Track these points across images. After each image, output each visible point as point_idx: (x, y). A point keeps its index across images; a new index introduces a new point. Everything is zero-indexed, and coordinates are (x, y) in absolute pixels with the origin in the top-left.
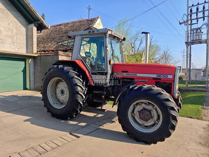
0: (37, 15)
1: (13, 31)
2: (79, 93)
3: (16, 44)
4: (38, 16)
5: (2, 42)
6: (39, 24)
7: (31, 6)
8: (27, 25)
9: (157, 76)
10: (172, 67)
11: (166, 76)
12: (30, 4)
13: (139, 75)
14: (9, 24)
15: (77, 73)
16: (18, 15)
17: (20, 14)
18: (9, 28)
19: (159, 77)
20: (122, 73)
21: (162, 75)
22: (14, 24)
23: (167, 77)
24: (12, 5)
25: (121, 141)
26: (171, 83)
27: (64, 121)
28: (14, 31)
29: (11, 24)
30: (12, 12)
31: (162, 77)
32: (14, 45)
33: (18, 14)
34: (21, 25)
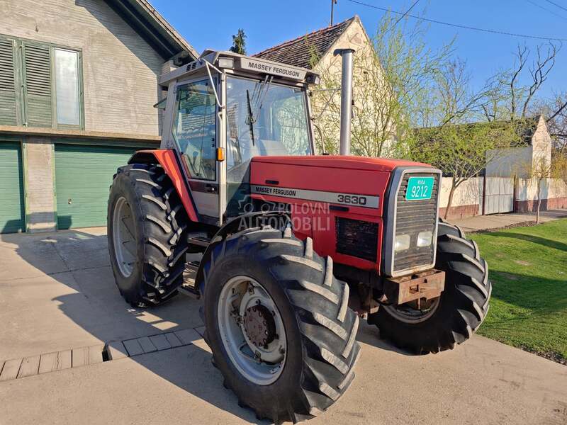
0: (174, 38)
1: (125, 83)
2: (150, 240)
3: (133, 115)
4: (177, 40)
5: (101, 112)
6: (184, 59)
7: (158, 16)
8: (161, 66)
9: (339, 198)
10: (381, 166)
11: (362, 201)
12: (155, 13)
13: (300, 194)
14: (117, 66)
15: (155, 185)
16: (136, 44)
17: (142, 40)
18: (116, 78)
19: (344, 203)
20: (267, 187)
21: (352, 195)
22: (128, 67)
23: (365, 204)
24: (123, 21)
25: (196, 394)
26: (377, 225)
27: (133, 310)
28: (130, 82)
29: (121, 68)
30: (123, 37)
31: (351, 202)
32: (130, 117)
33: (139, 40)
34: (145, 67)
